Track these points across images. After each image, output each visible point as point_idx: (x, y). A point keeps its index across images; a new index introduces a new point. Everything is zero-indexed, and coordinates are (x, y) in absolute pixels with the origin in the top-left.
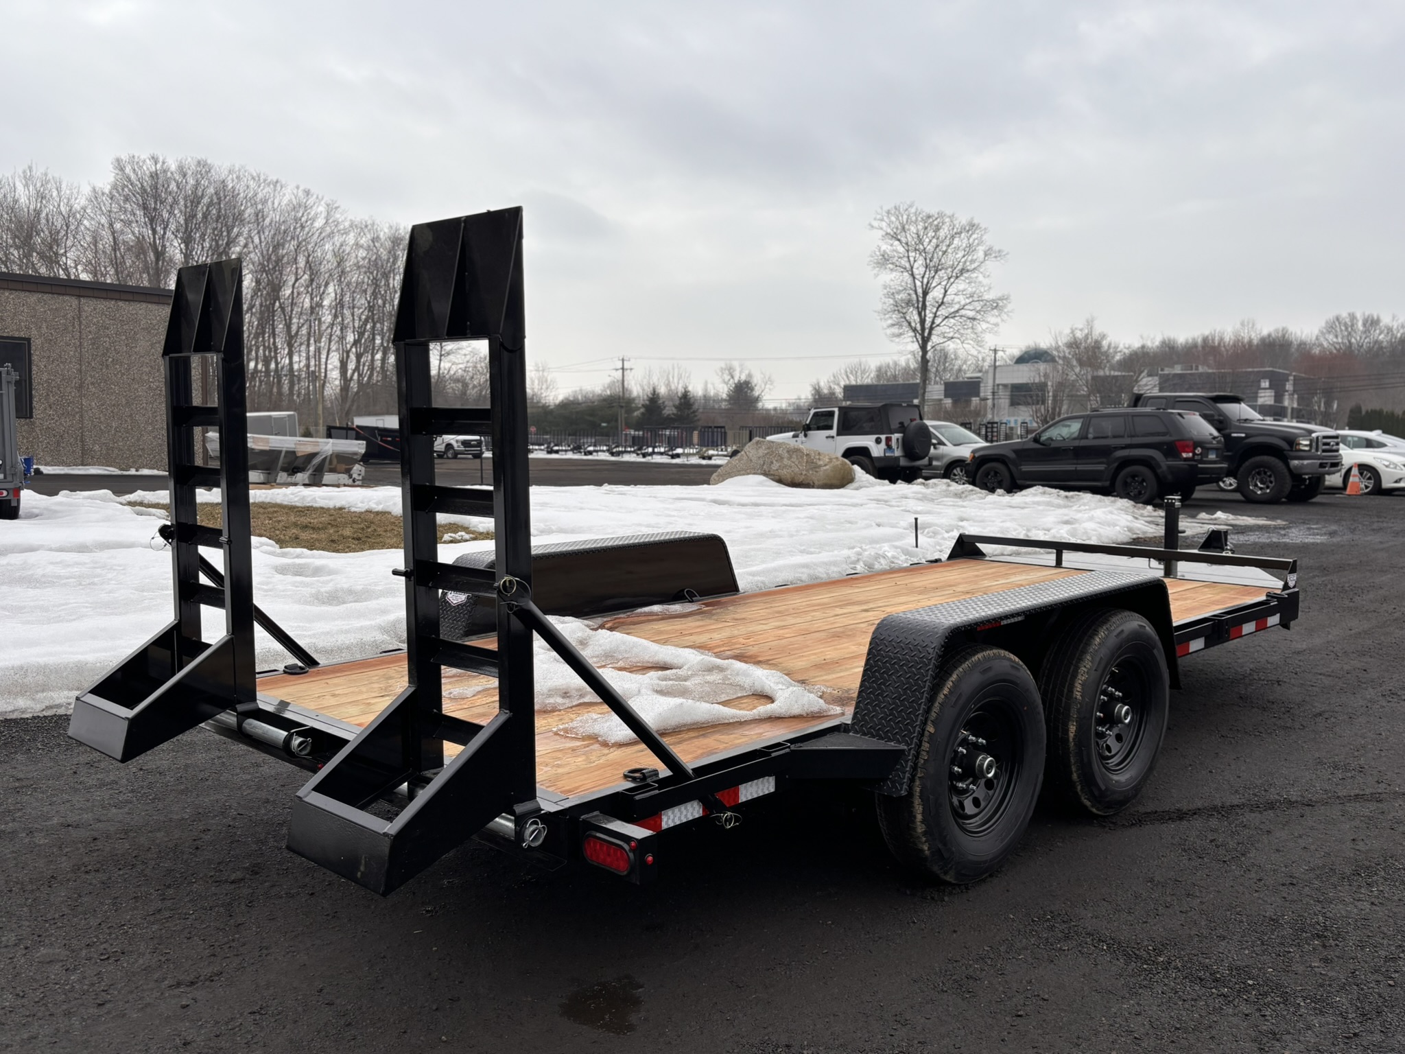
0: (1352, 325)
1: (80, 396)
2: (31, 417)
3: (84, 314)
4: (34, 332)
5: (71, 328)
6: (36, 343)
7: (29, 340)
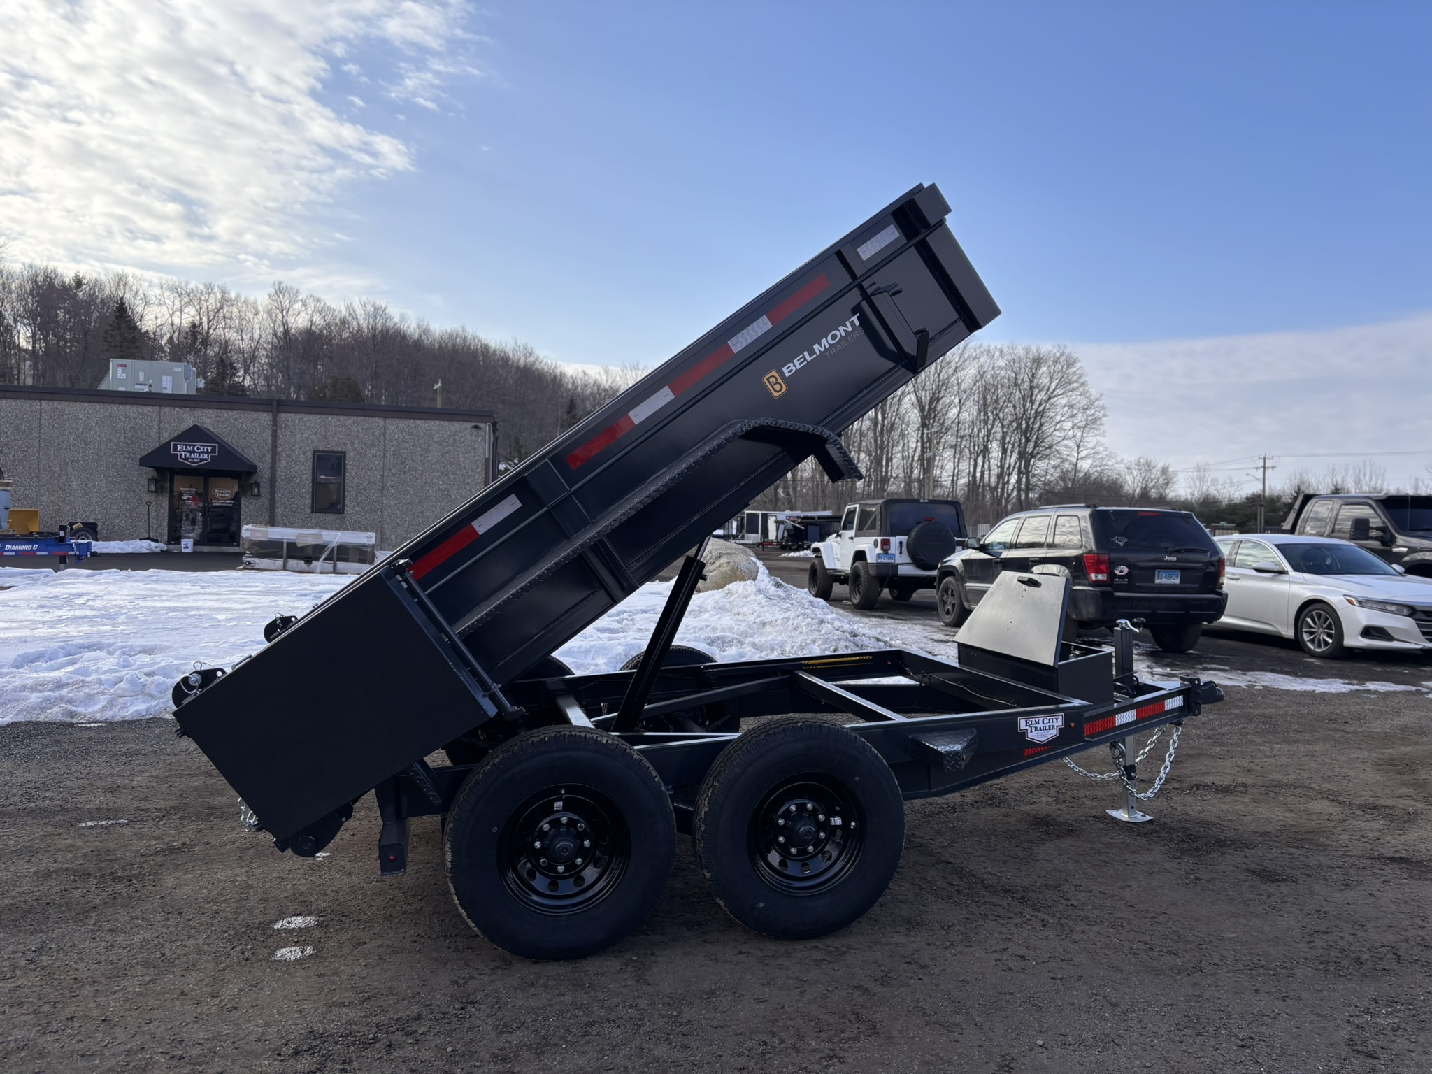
1: (382, 496)
2: (343, 512)
3: (388, 432)
4: (349, 446)
5: (377, 443)
6: (350, 455)
7: (344, 453)
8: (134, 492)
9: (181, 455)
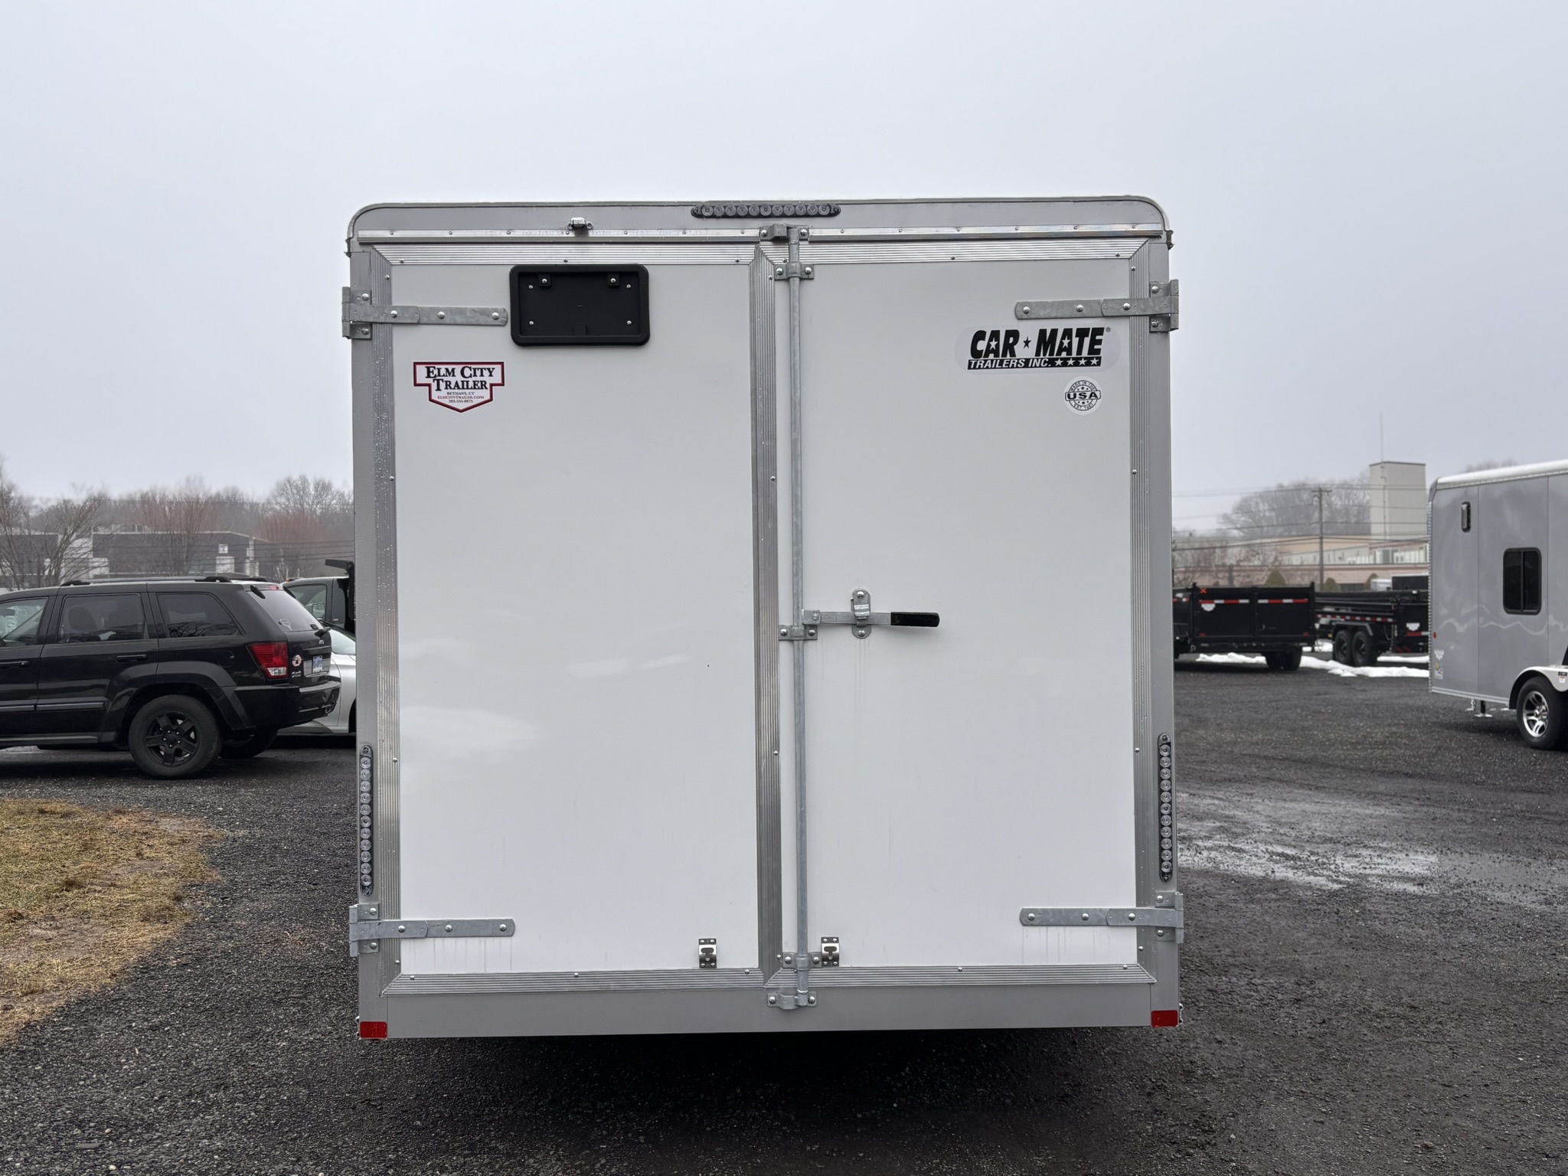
0: (304, 489)
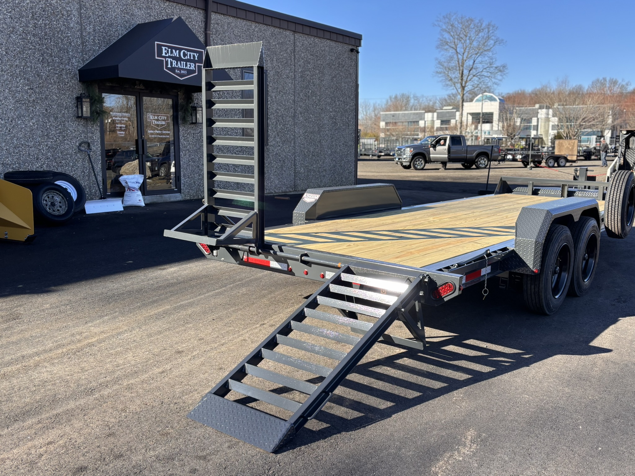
1: (294, 125)
3: (297, 49)
4: (269, 65)
5: (289, 62)
6: (271, 75)
8: (56, 118)
9: (167, 62)
